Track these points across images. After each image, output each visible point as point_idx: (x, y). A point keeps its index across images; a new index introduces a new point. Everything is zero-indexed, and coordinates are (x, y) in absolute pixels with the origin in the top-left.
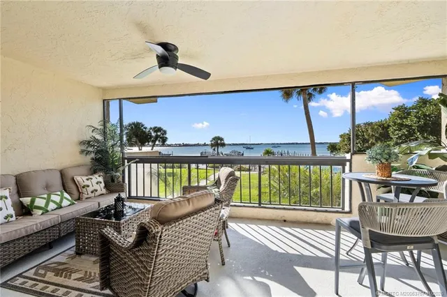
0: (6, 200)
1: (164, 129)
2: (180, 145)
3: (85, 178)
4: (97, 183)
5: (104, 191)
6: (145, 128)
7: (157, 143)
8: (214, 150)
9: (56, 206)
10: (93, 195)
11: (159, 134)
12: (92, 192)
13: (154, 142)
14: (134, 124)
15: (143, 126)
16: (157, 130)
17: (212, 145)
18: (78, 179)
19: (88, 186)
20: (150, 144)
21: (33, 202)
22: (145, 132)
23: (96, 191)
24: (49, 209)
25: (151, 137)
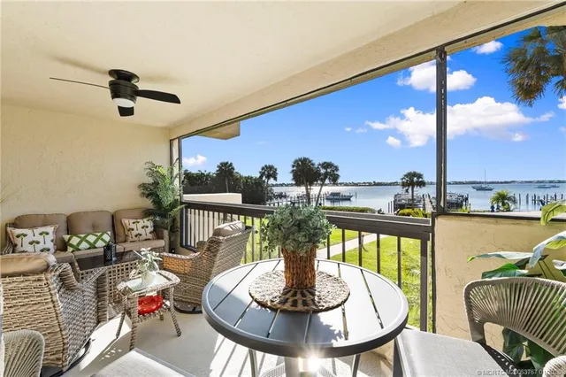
0: (46, 236)
1: (336, 164)
2: (370, 184)
3: (131, 221)
4: (143, 228)
5: (150, 236)
6: (313, 164)
7: (327, 181)
8: (407, 191)
9: (88, 246)
10: (137, 239)
11: (329, 170)
12: (136, 236)
13: (323, 180)
14: (300, 160)
15: (310, 162)
16: (327, 165)
17: (404, 185)
18: (126, 221)
19: (133, 230)
20: (319, 182)
21: (69, 239)
22: (312, 169)
23: (141, 235)
24: (80, 247)
25: (320, 174)
